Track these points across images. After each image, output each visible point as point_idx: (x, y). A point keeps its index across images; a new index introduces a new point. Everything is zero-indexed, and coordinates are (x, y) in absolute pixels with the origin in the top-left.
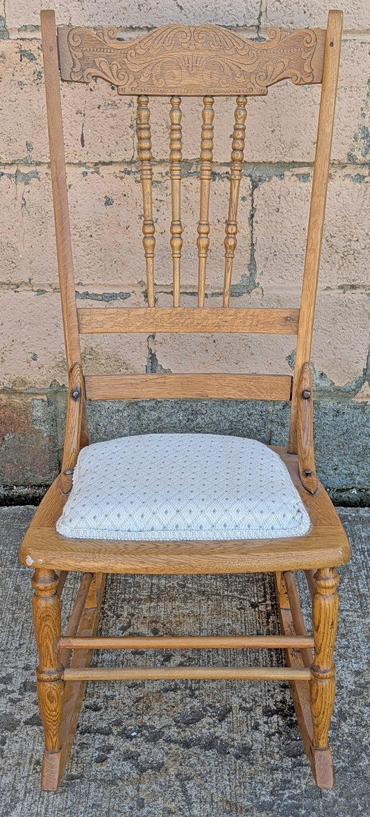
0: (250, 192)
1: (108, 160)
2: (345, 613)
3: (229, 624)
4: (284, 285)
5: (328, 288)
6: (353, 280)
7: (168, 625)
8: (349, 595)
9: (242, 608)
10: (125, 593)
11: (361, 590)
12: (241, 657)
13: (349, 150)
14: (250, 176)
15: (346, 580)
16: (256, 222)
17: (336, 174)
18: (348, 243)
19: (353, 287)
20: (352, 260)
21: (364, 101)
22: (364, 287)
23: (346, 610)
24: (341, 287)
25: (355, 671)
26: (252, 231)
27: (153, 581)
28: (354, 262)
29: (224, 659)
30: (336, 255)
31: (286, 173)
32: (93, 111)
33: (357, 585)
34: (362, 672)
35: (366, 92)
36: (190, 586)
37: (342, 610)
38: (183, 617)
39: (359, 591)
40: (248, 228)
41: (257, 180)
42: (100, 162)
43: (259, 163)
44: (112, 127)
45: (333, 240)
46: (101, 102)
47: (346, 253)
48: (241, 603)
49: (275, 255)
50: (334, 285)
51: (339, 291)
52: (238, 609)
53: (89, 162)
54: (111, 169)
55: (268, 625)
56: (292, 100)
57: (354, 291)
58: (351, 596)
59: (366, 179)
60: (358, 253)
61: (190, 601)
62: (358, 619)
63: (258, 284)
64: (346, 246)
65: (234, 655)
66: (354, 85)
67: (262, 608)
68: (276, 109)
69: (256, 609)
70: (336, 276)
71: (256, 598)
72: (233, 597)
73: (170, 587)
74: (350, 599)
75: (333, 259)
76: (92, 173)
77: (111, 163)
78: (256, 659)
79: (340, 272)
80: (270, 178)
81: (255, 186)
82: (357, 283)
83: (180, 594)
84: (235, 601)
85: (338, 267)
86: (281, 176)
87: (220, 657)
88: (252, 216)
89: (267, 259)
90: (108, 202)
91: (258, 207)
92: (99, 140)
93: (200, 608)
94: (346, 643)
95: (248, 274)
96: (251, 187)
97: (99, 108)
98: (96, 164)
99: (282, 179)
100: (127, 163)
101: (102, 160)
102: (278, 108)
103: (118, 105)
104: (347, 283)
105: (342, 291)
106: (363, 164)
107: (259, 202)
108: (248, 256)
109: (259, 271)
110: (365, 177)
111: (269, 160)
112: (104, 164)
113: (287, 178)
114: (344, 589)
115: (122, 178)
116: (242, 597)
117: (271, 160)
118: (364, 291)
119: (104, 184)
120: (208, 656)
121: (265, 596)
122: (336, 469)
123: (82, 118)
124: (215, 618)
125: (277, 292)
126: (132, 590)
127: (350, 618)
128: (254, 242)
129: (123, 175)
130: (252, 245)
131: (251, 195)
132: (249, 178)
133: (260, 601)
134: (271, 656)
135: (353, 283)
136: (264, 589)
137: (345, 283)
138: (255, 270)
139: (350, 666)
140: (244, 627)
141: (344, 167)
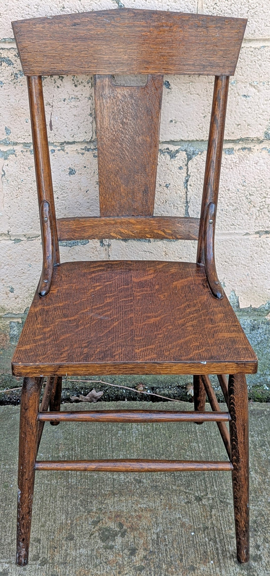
0: (186, 163)
1: (71, 140)
3: (179, 518)
5: (247, 234)
6: (267, 227)
7: (130, 519)
9: (188, 502)
10: (93, 489)
12: (193, 550)
14: (186, 151)
16: (190, 185)
17: (254, 148)
18: (264, 200)
24: (257, 233)
26: (186, 192)
27: (114, 477)
29: (179, 552)
30: (254, 209)
32: (59, 103)
36: (145, 481)
38: (142, 511)
40: (184, 190)
41: (191, 154)
42: (65, 142)
43: (193, 141)
44: (75, 115)
45: (252, 198)
46: (66, 97)
47: (262, 207)
48: (187, 496)
50: (252, 231)
51: (256, 236)
52: (186, 503)
53: (56, 142)
54: (74, 147)
57: (268, 235)
61: (146, 496)
64: (262, 202)
65: (187, 548)
67: (204, 501)
70: (254, 224)
71: (199, 492)
72: (180, 491)
73: (128, 482)
75: (251, 212)
76: (59, 150)
77: (74, 143)
78: (205, 552)
79: (257, 221)
81: (189, 158)
83: (137, 489)
84: (182, 495)
85: (255, 218)
87: (176, 550)
88: (187, 181)
90: (72, 172)
91: (192, 174)
92: (65, 125)
93: (154, 503)
96: (187, 159)
97: (64, 101)
98: (62, 144)
100: (87, 142)
101: (67, 140)
103: (80, 99)
104: (263, 230)
105: (258, 235)
107: (193, 170)
111: (201, 139)
112: (68, 143)
115: (83, 154)
116: (187, 491)
117: (203, 138)
119: (68, 159)
120: (166, 550)
123: (51, 109)
124: (167, 512)
126: (98, 486)
128: (188, 200)
129: (84, 151)
130: (187, 202)
131: (187, 165)
132: (185, 153)
133: (202, 494)
135: (267, 229)
136: (205, 483)
137: (261, 229)
140: (192, 520)
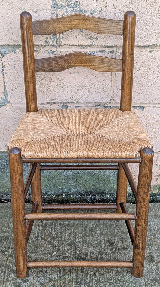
2: (44, 255)
4: (21, 102)
8: (49, 246)
11: (55, 244)
13: (45, 39)
15: (49, 239)
19: (54, 103)
20: (52, 91)
21: (50, 16)
22: (59, 103)
23: (46, 254)
25: (42, 283)
28: (53, 91)
31: (17, 50)
33: (54, 241)
34: (45, 284)
35: (51, 12)
37: (44, 254)
39: (54, 244)
49: (16, 88)
55: (7, 261)
56: (16, 15)
58: (49, 247)
59: (55, 53)
60: (55, 87)
62: (49, 258)
63: (9, 101)
66: (45, 8)
68: (9, 20)
69: (4, 254)
74: (48, 248)
80: (10, 53)
82: (56, 101)
86: (15, 52)
89: (12, 90)
94: (41, 270)
95: (4, 97)
99: (15, 53)
102: (9, 19)
106: (53, 46)
108: (3, 88)
109: (9, 96)
110: (54, 52)
113: (17, 53)
114: (47, 243)
118: (59, 105)
121: (9, 247)
122: (55, 186)
125: (19, 105)
127: (46, 257)
134: (4, 276)
138: (7, 95)
139: (40, 281)
141: (44, 47)
